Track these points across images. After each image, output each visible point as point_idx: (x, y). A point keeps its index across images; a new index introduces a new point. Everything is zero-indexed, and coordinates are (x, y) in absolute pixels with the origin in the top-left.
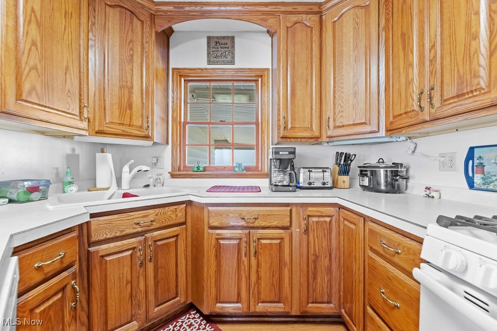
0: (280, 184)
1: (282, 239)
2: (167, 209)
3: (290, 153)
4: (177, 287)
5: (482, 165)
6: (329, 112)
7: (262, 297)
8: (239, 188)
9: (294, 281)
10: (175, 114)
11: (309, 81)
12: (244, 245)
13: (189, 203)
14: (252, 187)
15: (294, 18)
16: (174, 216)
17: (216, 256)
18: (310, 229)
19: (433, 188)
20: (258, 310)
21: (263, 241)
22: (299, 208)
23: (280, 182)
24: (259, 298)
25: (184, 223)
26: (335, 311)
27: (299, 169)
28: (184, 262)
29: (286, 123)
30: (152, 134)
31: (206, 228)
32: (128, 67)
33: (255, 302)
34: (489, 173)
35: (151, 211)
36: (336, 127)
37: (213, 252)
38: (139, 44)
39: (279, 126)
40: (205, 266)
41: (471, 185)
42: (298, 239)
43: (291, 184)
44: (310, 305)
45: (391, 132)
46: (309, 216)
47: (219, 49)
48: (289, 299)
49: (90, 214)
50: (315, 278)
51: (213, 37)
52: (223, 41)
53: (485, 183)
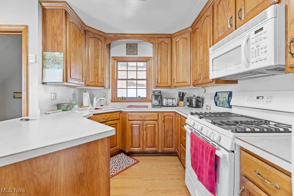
0: (155, 105)
1: (155, 124)
2: (113, 113)
3: (159, 93)
4: (116, 142)
5: (218, 98)
6: (174, 77)
7: (148, 145)
8: (140, 106)
9: (159, 140)
10: (113, 76)
11: (167, 64)
12: (141, 126)
13: (121, 112)
14: (145, 106)
15: (161, 40)
16: (115, 116)
17: (131, 131)
18: (165, 121)
20: (146, 150)
21: (148, 125)
22: (161, 113)
23: (155, 104)
24: (147, 146)
25: (119, 119)
26: (174, 150)
27: (163, 99)
28: (119, 134)
29: (158, 81)
30: (105, 85)
31: (127, 120)
32: (97, 60)
33: (145, 147)
34: (220, 101)
35: (108, 114)
36: (177, 83)
37: (130, 130)
38: (101, 50)
39: (155, 82)
40: (127, 135)
41: (216, 105)
42: (161, 124)
43: (159, 105)
44: (165, 148)
45: (194, 86)
46: (165, 116)
47: (131, 49)
48: (158, 146)
49: (93, 114)
50: (167, 138)
51: (129, 44)
52: (133, 46)
53: (219, 104)
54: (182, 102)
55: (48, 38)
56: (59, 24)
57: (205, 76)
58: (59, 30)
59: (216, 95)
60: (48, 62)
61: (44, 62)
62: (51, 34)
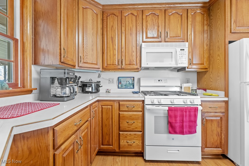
34: (122, 84)
36: (84, 63)
41: (119, 88)
45: (105, 70)
53: (122, 87)
57: (130, 63)
59: (118, 80)
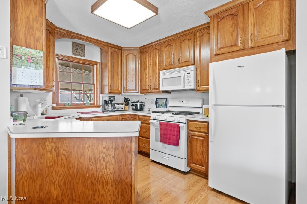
5: (158, 102)
15: (114, 50)
19: (150, 108)
22: (120, 116)
29: (111, 87)
36: (126, 90)
38: (51, 46)
41: (156, 107)
47: (78, 49)
51: (75, 43)
52: (80, 46)
53: (159, 106)
54: (127, 107)
55: (20, 28)
56: (36, 16)
57: (155, 87)
58: (37, 23)
59: (156, 100)
60: (20, 58)
61: (13, 58)
62: (24, 24)
